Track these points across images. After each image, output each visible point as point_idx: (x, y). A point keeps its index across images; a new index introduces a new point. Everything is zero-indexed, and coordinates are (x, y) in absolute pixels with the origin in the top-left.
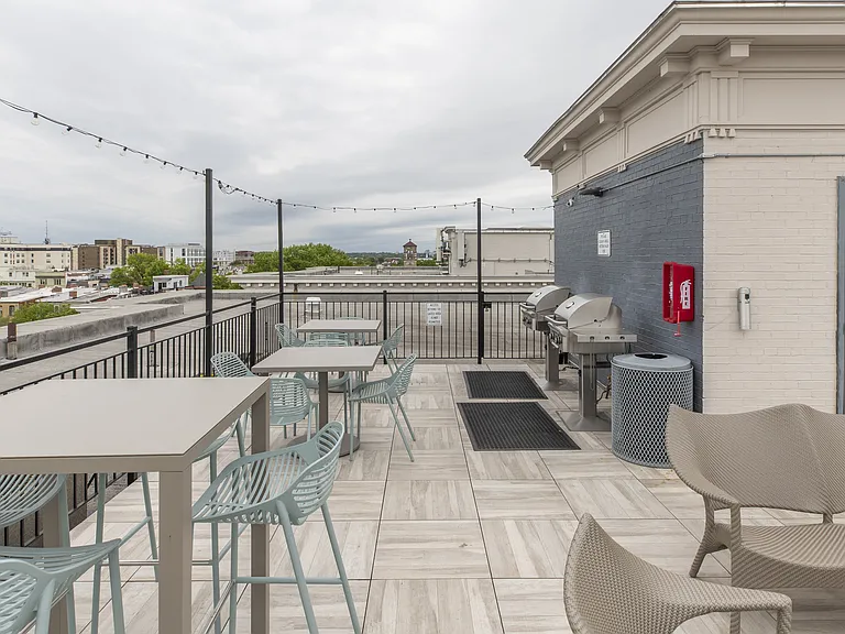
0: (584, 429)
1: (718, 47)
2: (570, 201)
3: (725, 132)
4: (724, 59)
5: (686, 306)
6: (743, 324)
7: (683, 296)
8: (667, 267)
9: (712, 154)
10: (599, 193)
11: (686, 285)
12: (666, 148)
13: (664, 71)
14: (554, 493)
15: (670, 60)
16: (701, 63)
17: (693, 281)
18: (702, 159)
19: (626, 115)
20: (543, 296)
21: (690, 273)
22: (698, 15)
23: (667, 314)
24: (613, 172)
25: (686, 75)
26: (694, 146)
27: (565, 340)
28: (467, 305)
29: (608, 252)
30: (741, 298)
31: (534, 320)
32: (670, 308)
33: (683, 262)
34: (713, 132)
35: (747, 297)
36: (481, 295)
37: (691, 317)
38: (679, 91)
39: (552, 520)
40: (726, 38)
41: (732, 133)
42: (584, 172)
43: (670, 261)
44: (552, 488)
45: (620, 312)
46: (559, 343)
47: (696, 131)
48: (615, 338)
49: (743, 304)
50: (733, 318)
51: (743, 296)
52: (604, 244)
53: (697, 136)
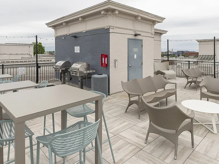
1: (113, 11)
2: (63, 38)
6: (116, 66)
8: (102, 55)
9: (111, 32)
10: (75, 37)
12: (99, 29)
13: (102, 13)
15: (104, 11)
16: (110, 13)
17: (108, 58)
18: (109, 33)
19: (86, 19)
20: (62, 63)
22: (112, 4)
23: (102, 65)
25: (106, 15)
26: (107, 30)
27: (78, 73)
28: (33, 68)
29: (79, 52)
33: (105, 54)
34: (111, 27)
36: (37, 64)
42: (69, 31)
48: (91, 71)
49: (116, 62)
50: (114, 65)
51: (116, 61)
52: (77, 49)
53: (108, 28)
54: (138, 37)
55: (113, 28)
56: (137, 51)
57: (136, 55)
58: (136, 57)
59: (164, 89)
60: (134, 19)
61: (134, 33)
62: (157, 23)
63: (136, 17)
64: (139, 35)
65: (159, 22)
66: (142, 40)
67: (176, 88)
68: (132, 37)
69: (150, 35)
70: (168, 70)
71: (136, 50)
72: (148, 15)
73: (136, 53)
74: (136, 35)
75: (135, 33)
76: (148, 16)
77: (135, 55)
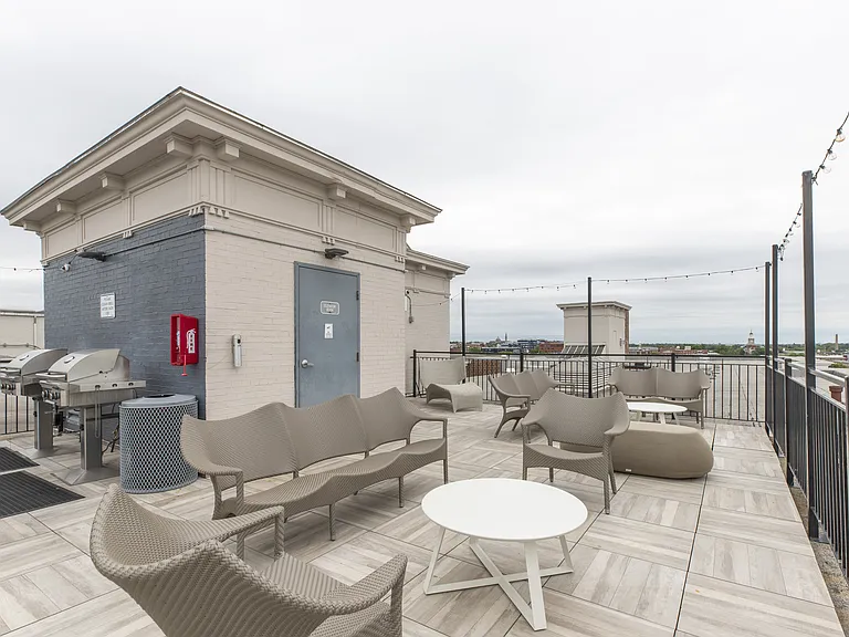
0: (88, 480)
1: (217, 142)
2: (66, 266)
3: (223, 213)
4: (221, 154)
5: (192, 351)
6: (236, 362)
7: (189, 343)
8: (174, 319)
9: (211, 227)
10: (102, 257)
11: (191, 334)
12: (172, 219)
13: (171, 147)
14: (54, 542)
15: (177, 141)
16: (202, 151)
17: (197, 330)
18: (204, 230)
19: (132, 185)
20: (30, 359)
21: (194, 323)
22: (201, 108)
23: (174, 359)
24: (117, 238)
25: (190, 159)
26: (196, 220)
27: (63, 394)
29: (112, 314)
30: (234, 342)
31: (18, 386)
32: (178, 354)
33: (189, 314)
34: (212, 210)
35: (239, 341)
37: (196, 360)
38: (182, 172)
39: (52, 566)
40: (222, 137)
41: (227, 215)
42: (84, 237)
43: (176, 314)
44: (51, 537)
45: (127, 363)
46: (57, 397)
47: (199, 206)
48: (123, 385)
49: (236, 347)
50: (229, 359)
51: (236, 341)
52: (107, 307)
53: (200, 211)
54: (340, 264)
55: (220, 213)
56: (335, 310)
57: (331, 325)
58: (331, 332)
59: (408, 443)
60: (321, 195)
61: (323, 248)
62: (412, 221)
63: (328, 187)
64: (342, 253)
65: (420, 221)
66: (357, 276)
67: (445, 435)
68: (317, 261)
69: (389, 261)
70: (464, 382)
71: (330, 307)
72: (375, 185)
73: (329, 318)
74: (330, 254)
75: (330, 247)
76: (375, 189)
77: (327, 325)
